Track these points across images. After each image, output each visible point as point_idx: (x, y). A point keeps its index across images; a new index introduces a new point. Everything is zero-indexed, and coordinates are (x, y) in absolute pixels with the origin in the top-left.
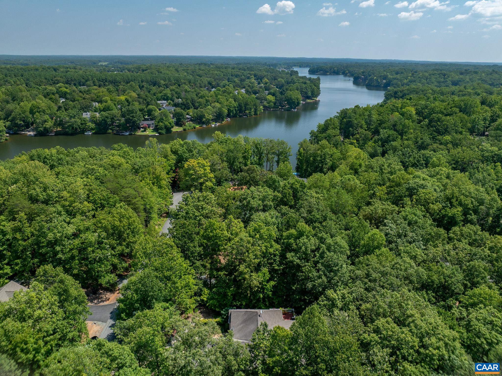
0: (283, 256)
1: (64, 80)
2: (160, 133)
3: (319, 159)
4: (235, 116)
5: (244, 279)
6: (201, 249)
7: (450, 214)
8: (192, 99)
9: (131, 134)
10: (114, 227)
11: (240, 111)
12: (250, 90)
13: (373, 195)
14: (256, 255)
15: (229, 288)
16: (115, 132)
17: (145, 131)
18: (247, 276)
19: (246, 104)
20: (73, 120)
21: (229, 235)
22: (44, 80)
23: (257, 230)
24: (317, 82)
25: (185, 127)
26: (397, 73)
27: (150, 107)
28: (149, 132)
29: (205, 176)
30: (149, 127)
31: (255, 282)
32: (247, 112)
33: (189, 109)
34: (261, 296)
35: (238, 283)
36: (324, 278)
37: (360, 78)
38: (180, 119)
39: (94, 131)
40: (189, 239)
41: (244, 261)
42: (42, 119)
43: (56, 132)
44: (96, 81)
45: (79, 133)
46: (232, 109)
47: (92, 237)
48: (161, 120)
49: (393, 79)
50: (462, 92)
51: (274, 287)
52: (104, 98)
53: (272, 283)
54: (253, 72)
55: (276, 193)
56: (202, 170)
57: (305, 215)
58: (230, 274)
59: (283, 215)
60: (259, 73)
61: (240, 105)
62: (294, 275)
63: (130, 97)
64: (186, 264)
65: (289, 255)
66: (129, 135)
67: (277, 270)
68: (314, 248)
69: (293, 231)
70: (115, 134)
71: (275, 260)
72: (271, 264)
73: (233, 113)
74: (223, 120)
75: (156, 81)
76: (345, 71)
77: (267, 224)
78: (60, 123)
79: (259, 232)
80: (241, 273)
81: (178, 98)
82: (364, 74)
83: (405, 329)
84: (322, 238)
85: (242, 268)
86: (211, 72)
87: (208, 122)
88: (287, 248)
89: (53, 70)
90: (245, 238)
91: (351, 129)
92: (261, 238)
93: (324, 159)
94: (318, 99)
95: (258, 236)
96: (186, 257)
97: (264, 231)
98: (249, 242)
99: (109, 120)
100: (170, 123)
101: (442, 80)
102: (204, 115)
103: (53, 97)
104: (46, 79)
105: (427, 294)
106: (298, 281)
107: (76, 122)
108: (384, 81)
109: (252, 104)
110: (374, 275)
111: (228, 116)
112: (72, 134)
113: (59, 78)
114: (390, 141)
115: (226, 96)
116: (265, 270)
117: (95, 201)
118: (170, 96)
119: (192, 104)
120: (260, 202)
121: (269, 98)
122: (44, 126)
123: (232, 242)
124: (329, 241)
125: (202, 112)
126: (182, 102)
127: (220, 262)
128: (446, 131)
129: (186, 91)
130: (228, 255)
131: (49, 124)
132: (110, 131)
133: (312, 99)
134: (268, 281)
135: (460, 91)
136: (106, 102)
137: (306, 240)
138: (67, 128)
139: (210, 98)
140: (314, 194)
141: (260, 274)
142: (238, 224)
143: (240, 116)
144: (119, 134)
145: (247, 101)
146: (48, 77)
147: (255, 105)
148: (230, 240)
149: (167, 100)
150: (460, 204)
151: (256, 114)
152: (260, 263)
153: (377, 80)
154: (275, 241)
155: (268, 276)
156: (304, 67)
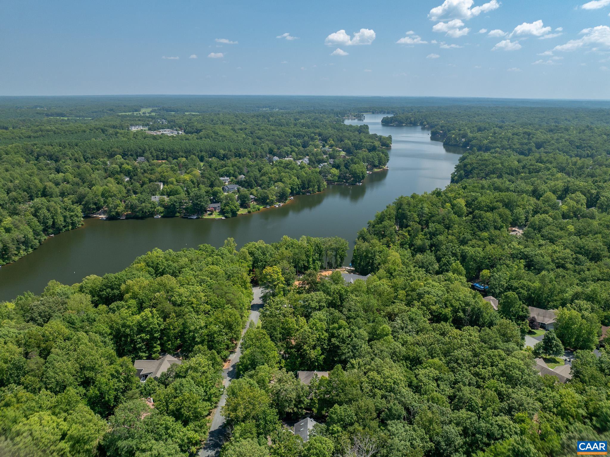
0: (329, 340)
1: (121, 151)
2: (226, 217)
3: (370, 255)
4: (298, 193)
5: (307, 353)
6: (281, 336)
7: (443, 313)
8: (255, 177)
9: (199, 218)
10: (227, 322)
11: (303, 187)
12: (314, 159)
13: (396, 297)
14: (313, 340)
15: (297, 359)
16: (182, 215)
17: (211, 214)
18: (308, 352)
19: (309, 181)
20: (143, 204)
21: (298, 327)
22: (101, 152)
23: (315, 325)
24: (388, 142)
25: (249, 209)
26: (480, 130)
27: (216, 189)
28: (216, 216)
29: (278, 280)
30: (215, 210)
31: (312, 355)
32: (311, 189)
33: (252, 188)
34: (317, 364)
35: (303, 356)
36: (351, 353)
37: (439, 133)
38: (245, 201)
39: (162, 215)
40: (274, 330)
41: (307, 343)
42: (114, 204)
43: (127, 215)
44: (154, 151)
45: (148, 216)
46: (295, 187)
47: (215, 328)
48: (227, 204)
49: (473, 138)
50: (533, 165)
51: (324, 358)
52: (170, 180)
53: (323, 356)
54: (317, 131)
55: (328, 297)
56: (276, 275)
57: (346, 313)
58: (298, 351)
59: (331, 314)
60: (325, 132)
61: (303, 182)
62: (336, 352)
63: (194, 175)
64: (273, 344)
65: (333, 340)
66: (197, 218)
67: (326, 349)
68: (348, 335)
69: (336, 325)
70: (183, 217)
71: (324, 343)
72: (323, 345)
73: (296, 190)
74: (286, 199)
75: (215, 151)
76: (423, 122)
77: (321, 320)
78: (132, 207)
79: (316, 325)
80: (305, 350)
81: (240, 174)
82: (443, 128)
83: (379, 376)
84: (353, 329)
85: (305, 347)
86: (272, 132)
87: (272, 203)
88: (332, 335)
89: (101, 131)
90: (307, 330)
91: (404, 220)
92: (317, 330)
93: (375, 256)
94: (385, 168)
95: (314, 328)
96: (272, 340)
97: (319, 324)
98: (309, 332)
99: (177, 205)
100: (236, 207)
101: (526, 141)
102: (268, 196)
103: (119, 176)
104: (102, 150)
105: (406, 362)
106: (338, 355)
107: (146, 206)
108: (463, 140)
109: (316, 181)
110: (376, 351)
111: (292, 194)
112: (142, 218)
113: (116, 149)
114: (437, 235)
115: (289, 173)
116: (319, 348)
117: (212, 303)
118: (232, 172)
119: (255, 181)
120: (317, 304)
121: (333, 172)
122: (116, 210)
123: (299, 332)
124: (357, 331)
125: (266, 193)
126: (245, 179)
127: (292, 344)
128: (485, 228)
129: (248, 166)
130: (297, 339)
131: (121, 209)
132: (178, 214)
133: (380, 168)
134: (320, 355)
135: (531, 165)
136: (172, 183)
137: (343, 331)
138: (137, 212)
139: (273, 176)
140: (354, 298)
141: (316, 351)
142: (303, 320)
143: (303, 194)
144: (187, 218)
145: (310, 178)
146: (104, 148)
147: (318, 181)
148: (298, 330)
149: (229, 176)
150: (452, 306)
151: (319, 190)
152: (315, 344)
153: (455, 139)
154: (325, 331)
155: (320, 352)
156: (378, 113)
